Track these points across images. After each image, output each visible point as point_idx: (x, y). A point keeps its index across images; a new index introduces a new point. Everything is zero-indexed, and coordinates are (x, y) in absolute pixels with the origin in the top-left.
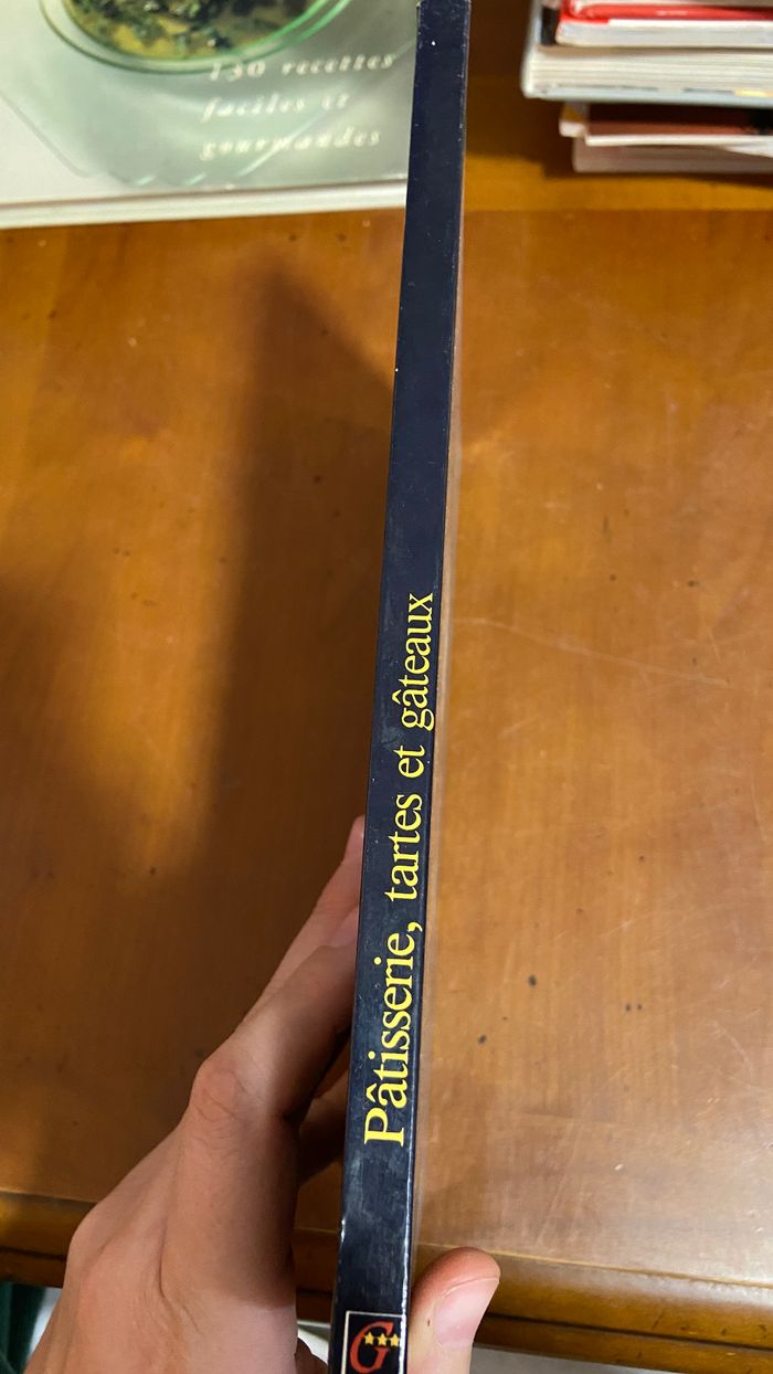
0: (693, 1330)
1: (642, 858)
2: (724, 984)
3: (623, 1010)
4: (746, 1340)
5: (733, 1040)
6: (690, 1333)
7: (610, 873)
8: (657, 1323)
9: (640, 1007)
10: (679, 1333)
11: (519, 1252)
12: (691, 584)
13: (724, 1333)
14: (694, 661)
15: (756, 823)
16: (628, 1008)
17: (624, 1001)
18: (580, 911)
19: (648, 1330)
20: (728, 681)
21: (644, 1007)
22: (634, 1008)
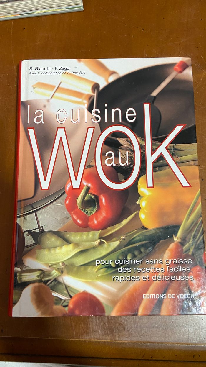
0: (154, 358)
4: (171, 359)
6: (153, 358)
8: (143, 356)
10: (150, 359)
11: (99, 339)
13: (164, 358)
19: (141, 358)
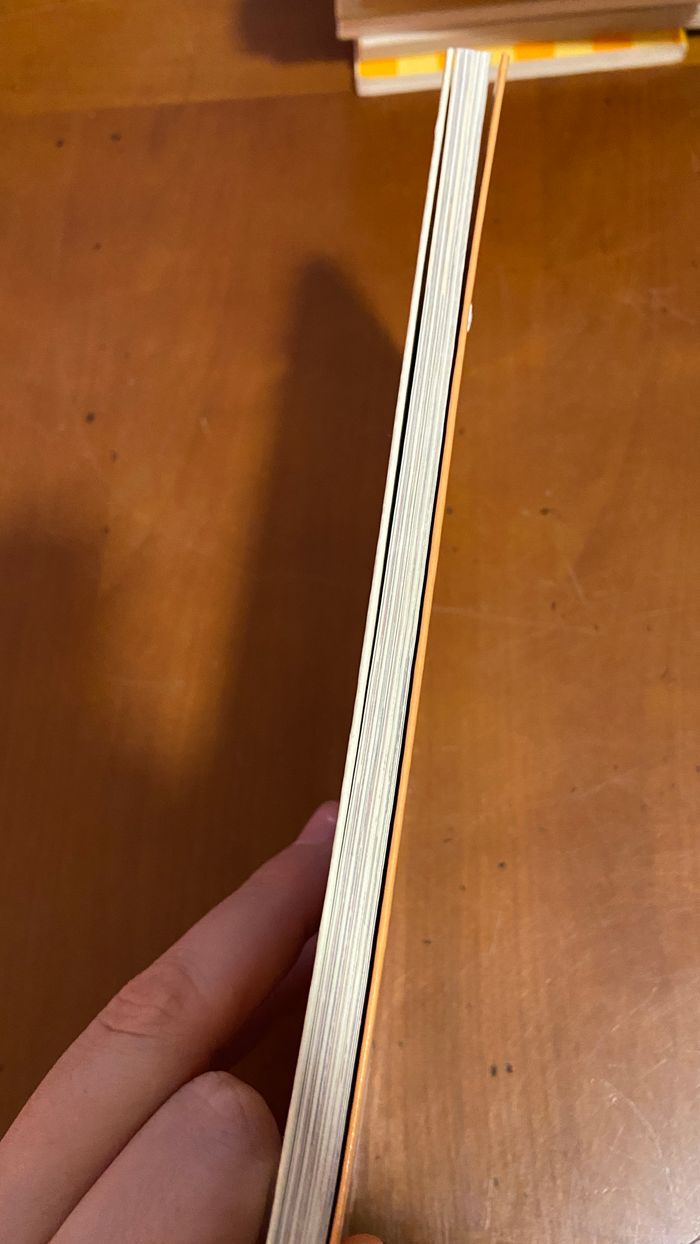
1: (502, 865)
2: (617, 1026)
3: (489, 1075)
5: (632, 1103)
7: (463, 888)
9: (509, 1069)
12: (545, 512)
14: (553, 606)
15: (643, 807)
16: (494, 1071)
17: (490, 1064)
18: (427, 942)
20: (596, 628)
21: (514, 1069)
22: (502, 1072)
